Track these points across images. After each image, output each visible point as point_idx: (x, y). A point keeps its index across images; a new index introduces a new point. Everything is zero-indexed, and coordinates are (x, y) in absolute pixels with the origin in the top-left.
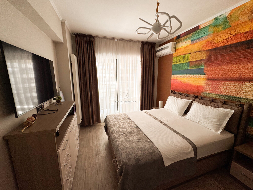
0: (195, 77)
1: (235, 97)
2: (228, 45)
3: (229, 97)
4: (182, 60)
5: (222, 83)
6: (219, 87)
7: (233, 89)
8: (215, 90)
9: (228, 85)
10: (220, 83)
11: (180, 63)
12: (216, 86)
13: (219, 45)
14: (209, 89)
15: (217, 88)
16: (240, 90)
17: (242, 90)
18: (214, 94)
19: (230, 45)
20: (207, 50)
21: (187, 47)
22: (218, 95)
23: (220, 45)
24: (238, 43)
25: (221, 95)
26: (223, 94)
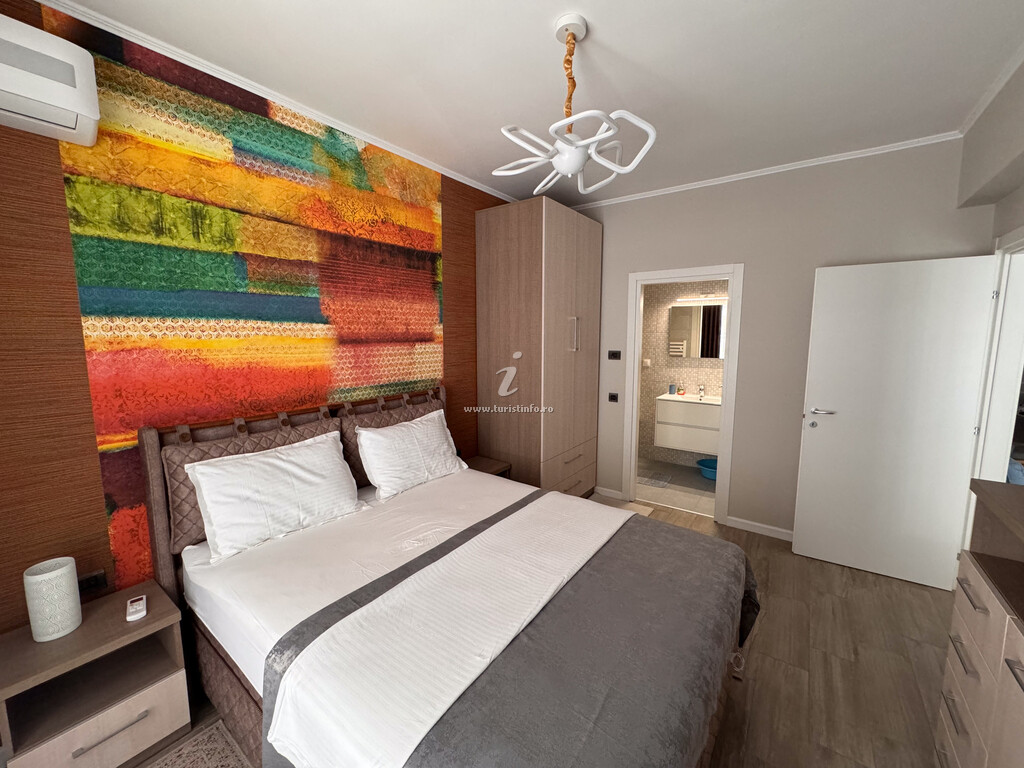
0: (289, 333)
1: (407, 384)
2: (375, 243)
3: (397, 385)
4: (182, 229)
5: (378, 350)
6: (373, 361)
7: (401, 364)
8: (367, 373)
9: (391, 355)
10: (376, 349)
11: (165, 241)
12: (368, 362)
13: (354, 231)
14: (351, 374)
15: (370, 367)
16: (411, 364)
17: (414, 363)
18: (366, 388)
19: (380, 244)
20: (319, 232)
21: (208, 164)
22: (376, 387)
23: (357, 234)
24: (393, 246)
25: (382, 386)
26: (385, 380)
